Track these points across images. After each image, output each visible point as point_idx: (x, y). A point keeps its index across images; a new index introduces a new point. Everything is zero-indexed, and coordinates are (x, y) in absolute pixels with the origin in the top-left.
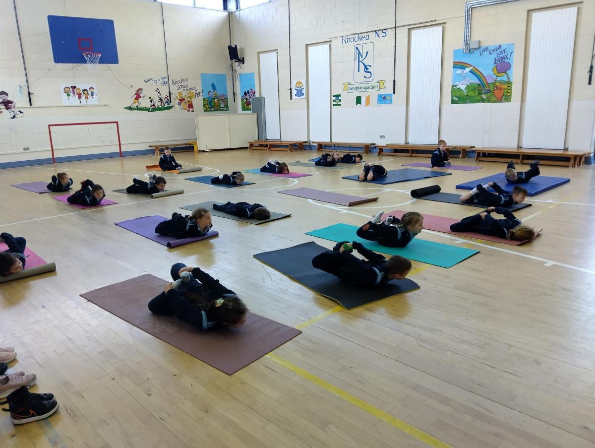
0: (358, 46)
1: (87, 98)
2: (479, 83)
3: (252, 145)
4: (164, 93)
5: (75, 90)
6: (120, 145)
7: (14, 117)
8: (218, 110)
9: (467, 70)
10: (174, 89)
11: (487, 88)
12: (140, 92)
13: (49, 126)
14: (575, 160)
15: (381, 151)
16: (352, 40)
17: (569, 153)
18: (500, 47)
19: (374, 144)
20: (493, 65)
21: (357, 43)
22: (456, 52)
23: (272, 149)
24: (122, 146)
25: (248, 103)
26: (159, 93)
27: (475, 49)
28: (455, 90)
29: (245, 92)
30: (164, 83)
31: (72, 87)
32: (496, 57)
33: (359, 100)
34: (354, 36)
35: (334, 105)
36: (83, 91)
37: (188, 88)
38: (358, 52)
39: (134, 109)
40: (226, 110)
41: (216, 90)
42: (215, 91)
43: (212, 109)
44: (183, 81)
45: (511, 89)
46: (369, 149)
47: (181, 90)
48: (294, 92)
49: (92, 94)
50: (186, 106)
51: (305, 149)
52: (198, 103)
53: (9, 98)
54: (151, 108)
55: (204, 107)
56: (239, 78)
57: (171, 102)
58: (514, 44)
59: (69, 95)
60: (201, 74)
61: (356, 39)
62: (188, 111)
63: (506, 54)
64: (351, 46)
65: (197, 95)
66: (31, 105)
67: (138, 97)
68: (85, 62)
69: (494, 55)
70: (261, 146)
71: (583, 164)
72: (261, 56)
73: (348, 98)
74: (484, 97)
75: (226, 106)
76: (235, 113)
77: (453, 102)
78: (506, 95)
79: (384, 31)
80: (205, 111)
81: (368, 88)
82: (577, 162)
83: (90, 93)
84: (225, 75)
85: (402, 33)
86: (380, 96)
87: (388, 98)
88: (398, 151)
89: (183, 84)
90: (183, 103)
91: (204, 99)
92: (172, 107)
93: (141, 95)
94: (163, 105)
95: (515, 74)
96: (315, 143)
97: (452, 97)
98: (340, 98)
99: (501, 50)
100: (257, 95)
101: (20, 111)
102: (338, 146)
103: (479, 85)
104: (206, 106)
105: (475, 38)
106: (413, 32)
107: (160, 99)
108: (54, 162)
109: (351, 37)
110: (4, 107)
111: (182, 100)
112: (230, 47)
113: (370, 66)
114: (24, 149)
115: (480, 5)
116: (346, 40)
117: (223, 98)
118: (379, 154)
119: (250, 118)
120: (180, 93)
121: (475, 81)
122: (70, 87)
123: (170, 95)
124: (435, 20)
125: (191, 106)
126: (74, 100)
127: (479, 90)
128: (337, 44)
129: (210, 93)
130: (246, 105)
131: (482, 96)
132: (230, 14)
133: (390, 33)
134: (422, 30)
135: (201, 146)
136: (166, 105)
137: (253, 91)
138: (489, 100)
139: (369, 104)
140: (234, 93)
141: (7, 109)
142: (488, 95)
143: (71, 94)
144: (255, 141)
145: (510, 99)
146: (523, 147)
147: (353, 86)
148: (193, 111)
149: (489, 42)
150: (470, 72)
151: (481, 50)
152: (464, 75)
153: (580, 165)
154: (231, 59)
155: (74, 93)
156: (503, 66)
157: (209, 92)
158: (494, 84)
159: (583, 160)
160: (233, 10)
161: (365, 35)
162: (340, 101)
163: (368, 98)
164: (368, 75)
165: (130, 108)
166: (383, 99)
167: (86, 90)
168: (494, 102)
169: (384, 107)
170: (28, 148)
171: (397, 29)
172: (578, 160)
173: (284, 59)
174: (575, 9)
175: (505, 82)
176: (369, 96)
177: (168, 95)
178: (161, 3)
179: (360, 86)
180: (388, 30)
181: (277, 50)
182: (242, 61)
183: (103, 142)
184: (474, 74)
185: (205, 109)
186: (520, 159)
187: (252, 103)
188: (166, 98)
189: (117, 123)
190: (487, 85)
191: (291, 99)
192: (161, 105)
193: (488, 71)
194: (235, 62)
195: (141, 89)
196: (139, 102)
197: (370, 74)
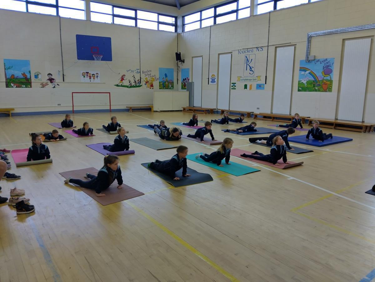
0: (247, 56)
1: (94, 79)
2: (314, 80)
3: (184, 109)
4: (137, 78)
5: (88, 74)
6: (110, 105)
7: (54, 87)
8: (167, 89)
9: (307, 72)
10: (143, 76)
12: (124, 77)
13: (73, 93)
14: (366, 129)
15: (256, 116)
16: (244, 52)
17: (365, 124)
18: (326, 59)
19: (253, 112)
20: (322, 70)
21: (247, 54)
22: (301, 61)
23: (195, 112)
24: (111, 106)
25: (185, 85)
26: (134, 78)
27: (312, 60)
28: (300, 83)
29: (184, 79)
30: (137, 72)
31: (86, 72)
32: (324, 65)
33: (246, 87)
34: (245, 50)
35: (232, 89)
36: (92, 75)
37: (151, 76)
38: (246, 59)
39: (120, 86)
40: (172, 89)
42: (167, 78)
43: (164, 88)
44: (149, 71)
45: (332, 85)
46: (250, 115)
47: (147, 77)
48: (210, 80)
49: (97, 77)
50: (149, 86)
51: (214, 113)
52: (156, 84)
53: (53, 77)
54: (129, 86)
55: (160, 86)
56: (181, 71)
57: (141, 83)
58: (334, 58)
59: (84, 77)
60: (160, 68)
61: (246, 52)
62: (150, 88)
63: (330, 64)
64: (243, 56)
65: (156, 80)
66: (64, 81)
67: (122, 79)
68: (94, 59)
69: (323, 64)
70: (190, 110)
71: (372, 131)
72: (194, 59)
73: (240, 86)
74: (316, 88)
75: (173, 86)
76: (178, 90)
77: (299, 90)
78: (329, 88)
79: (262, 48)
80: (160, 89)
81: (251, 80)
82: (367, 130)
83: (96, 76)
84: (173, 69)
85: (272, 49)
86: (257, 85)
87: (262, 86)
88: (266, 117)
89: (148, 73)
90: (148, 84)
91: (159, 82)
92: (141, 86)
93: (124, 79)
94: (136, 84)
95: (335, 76)
96: (220, 110)
97: (298, 87)
98: (235, 85)
99: (327, 62)
100: (190, 81)
101: (57, 84)
102: (232, 113)
103: (314, 81)
104: (161, 86)
105: (313, 53)
106: (278, 49)
107: (135, 81)
108: (73, 113)
109: (243, 50)
110: (49, 82)
111: (147, 82)
112: (177, 54)
113: (253, 67)
114: (58, 104)
115: (316, 35)
116: (241, 52)
117: (171, 82)
118: (255, 118)
119: (185, 94)
120: (146, 78)
121: (312, 79)
122: (85, 72)
124: (290, 43)
125: (152, 86)
126: (87, 79)
127: (314, 84)
128: (235, 54)
130: (184, 86)
132: (178, 35)
133: (265, 49)
134: (283, 48)
135: (155, 109)
136: (138, 84)
137: (188, 78)
138: (319, 90)
139: (251, 89)
140: (178, 79)
141: (51, 83)
142: (319, 87)
143: (86, 76)
144: (187, 107)
145: (332, 90)
146: (338, 119)
147: (243, 78)
148: (153, 89)
149: (320, 56)
150: (309, 73)
151: (316, 61)
152: (305, 75)
153: (370, 132)
154: (177, 60)
155: (87, 76)
156: (328, 71)
158: (322, 81)
159: (372, 128)
160: (180, 33)
161: (251, 49)
162: (235, 86)
163: (251, 86)
165: (117, 86)
166: (259, 86)
167: (94, 74)
168: (322, 91)
169: (260, 91)
170: (60, 104)
171: (269, 47)
172: (368, 129)
173: (206, 61)
174: (369, 40)
175: (329, 80)
176: (252, 84)
177: (140, 79)
178: (139, 28)
179: (247, 78)
180: (264, 47)
181: (202, 56)
182: (183, 61)
183: (101, 103)
184: (311, 75)
185: (160, 88)
186: (333, 126)
187: (187, 85)
188: (138, 80)
189: (110, 93)
190: (318, 82)
191: (208, 84)
192: (135, 85)
193: (319, 74)
194: (179, 62)
195: (124, 75)
196: (122, 83)
197: (252, 72)
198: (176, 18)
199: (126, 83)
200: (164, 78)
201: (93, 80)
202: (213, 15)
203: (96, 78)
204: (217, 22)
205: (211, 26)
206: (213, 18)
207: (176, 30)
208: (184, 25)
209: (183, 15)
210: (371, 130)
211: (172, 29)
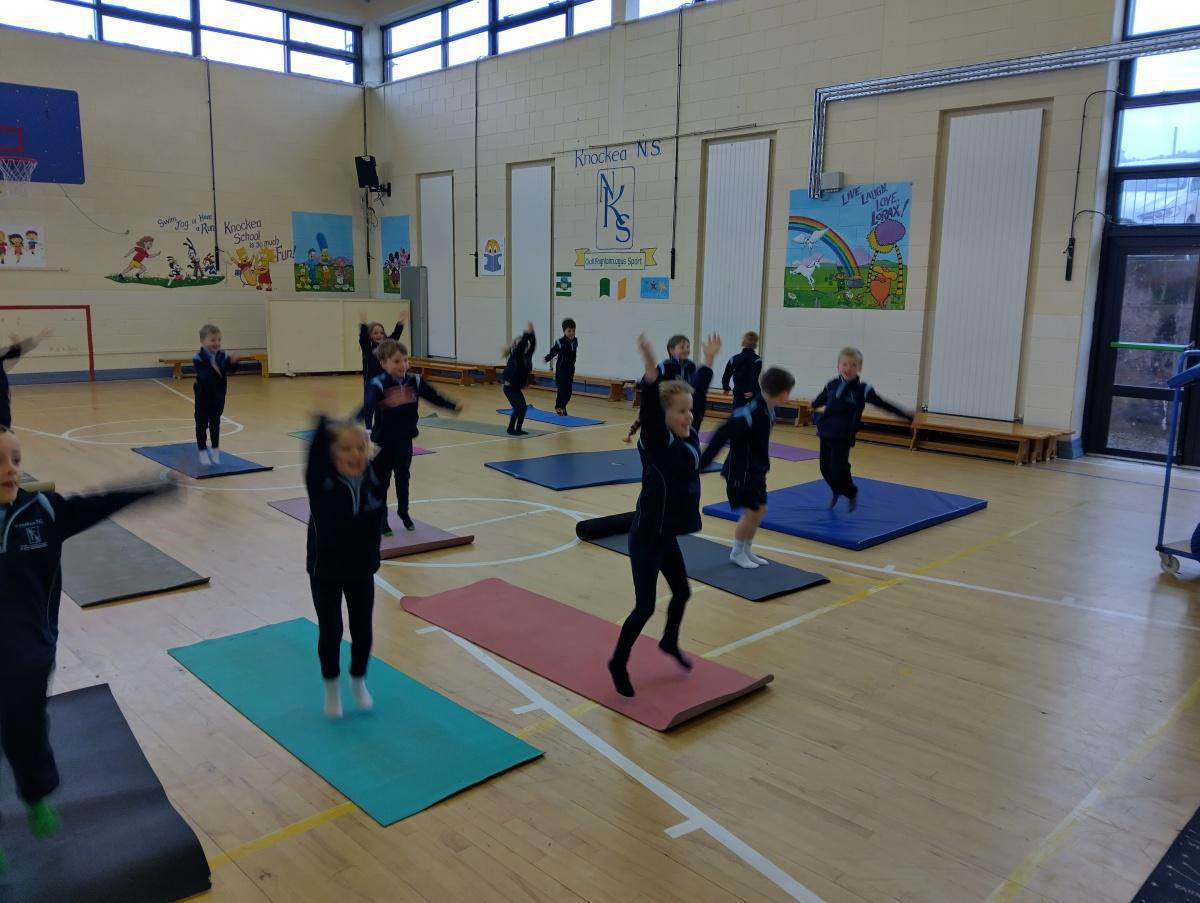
0: (605, 173)
1: (18, 252)
2: (841, 264)
4: (204, 249)
6: (91, 355)
8: (329, 290)
9: (817, 235)
10: (227, 243)
11: (856, 277)
12: (147, 244)
14: (1031, 449)
16: (594, 158)
17: (1026, 432)
18: (884, 188)
20: (868, 228)
21: (604, 165)
22: (794, 195)
24: (95, 358)
25: (395, 278)
26: (191, 248)
27: (833, 191)
28: (791, 277)
29: (391, 255)
30: (204, 227)
32: (875, 210)
33: (605, 287)
34: (598, 152)
35: (558, 294)
36: (11, 237)
37: (262, 240)
38: (604, 184)
40: (349, 290)
41: (326, 247)
42: (325, 250)
43: (315, 287)
44: (250, 225)
45: (904, 282)
46: (619, 391)
47: (245, 244)
48: (483, 262)
49: (32, 245)
50: (255, 278)
52: (283, 273)
54: (171, 279)
55: (297, 280)
56: (379, 227)
57: (218, 269)
58: (911, 184)
60: (295, 214)
61: (603, 157)
62: (259, 288)
63: (895, 205)
64: (591, 172)
65: (280, 256)
67: (141, 254)
69: (871, 206)
71: (1051, 458)
72: (424, 181)
74: (850, 295)
75: (350, 281)
76: (370, 297)
77: (788, 303)
78: (895, 295)
79: (656, 144)
80: (298, 290)
81: (623, 262)
82: (1034, 455)
83: (26, 242)
84: (350, 217)
85: (691, 149)
86: (645, 281)
87: (661, 286)
89: (250, 231)
90: (247, 271)
91: (296, 265)
92: (221, 279)
93: (148, 252)
94: (199, 274)
95: (914, 251)
97: (786, 291)
98: (569, 279)
99: (886, 195)
100: (413, 262)
103: (840, 268)
104: (301, 279)
105: (834, 166)
106: (712, 148)
107: (194, 262)
109: (591, 152)
111: (244, 266)
112: (359, 160)
113: (628, 217)
115: (844, 96)
116: (582, 158)
117: (342, 264)
118: (635, 404)
120: (241, 252)
121: (835, 260)
123: (217, 254)
124: (756, 126)
125: (265, 278)
127: (839, 281)
128: (564, 164)
129: (313, 253)
130: (392, 283)
131: (845, 294)
132: (367, 93)
133: (668, 148)
134: (729, 145)
135: (274, 366)
136: (207, 273)
137: (406, 254)
138: (859, 304)
139: (624, 296)
140: (368, 255)
142: (859, 291)
145: (903, 303)
146: (929, 408)
147: (595, 256)
148: (269, 290)
149: (862, 177)
150: (823, 239)
151: (845, 193)
153: (1044, 460)
154: (362, 185)
156: (889, 230)
157: (310, 252)
158: (870, 267)
159: (1053, 447)
160: (373, 86)
161: (619, 149)
163: (622, 284)
164: (623, 235)
165: (121, 279)
166: (651, 287)
167: (19, 236)
168: (870, 307)
169: (654, 305)
171: (680, 140)
172: (1038, 449)
173: (466, 191)
174: (1036, 113)
175: (893, 266)
176: (625, 280)
177: (213, 254)
178: (207, 61)
179: (608, 256)
180: (662, 142)
181: (452, 171)
182: (385, 190)
183: (51, 349)
184: (830, 244)
185: (299, 286)
186: (912, 438)
187: (402, 277)
188: (206, 259)
189: (87, 308)
190: (856, 271)
191: (477, 275)
192: (195, 275)
193: (859, 240)
194: (372, 191)
195: (150, 240)
196: (143, 268)
197: (626, 233)
198: (358, 32)
199: (156, 267)
200: (313, 250)
201: (15, 257)
202: (485, 21)
203: (26, 251)
204: (502, 50)
205: (477, 63)
206: (486, 34)
207: (359, 76)
208: (386, 58)
209: (384, 21)
210: (1048, 453)
211: (344, 72)
